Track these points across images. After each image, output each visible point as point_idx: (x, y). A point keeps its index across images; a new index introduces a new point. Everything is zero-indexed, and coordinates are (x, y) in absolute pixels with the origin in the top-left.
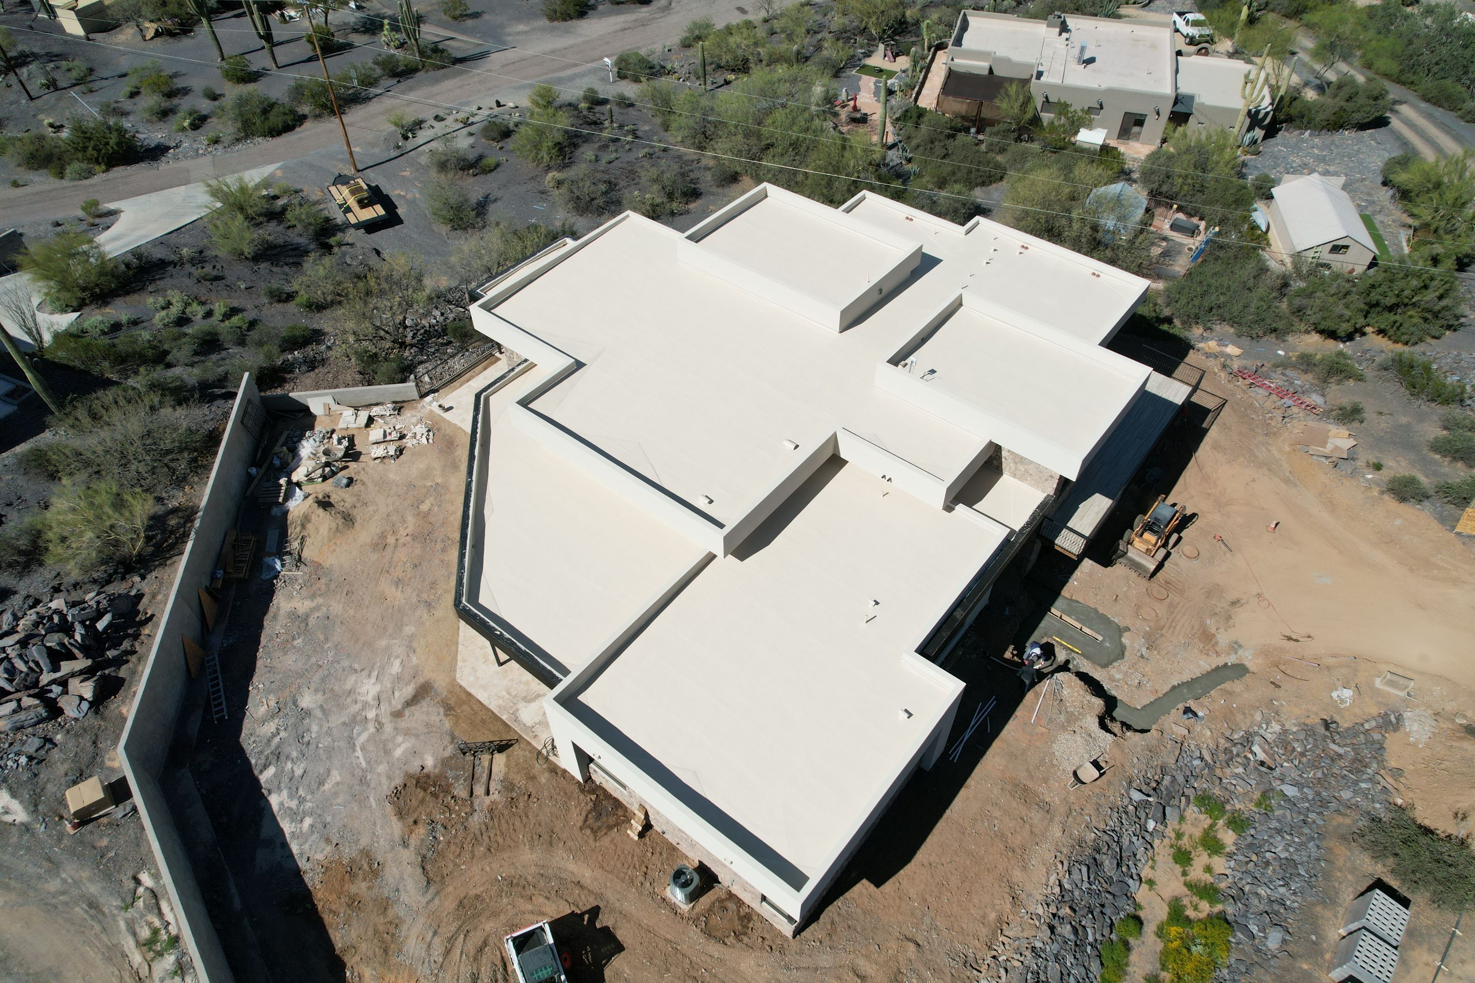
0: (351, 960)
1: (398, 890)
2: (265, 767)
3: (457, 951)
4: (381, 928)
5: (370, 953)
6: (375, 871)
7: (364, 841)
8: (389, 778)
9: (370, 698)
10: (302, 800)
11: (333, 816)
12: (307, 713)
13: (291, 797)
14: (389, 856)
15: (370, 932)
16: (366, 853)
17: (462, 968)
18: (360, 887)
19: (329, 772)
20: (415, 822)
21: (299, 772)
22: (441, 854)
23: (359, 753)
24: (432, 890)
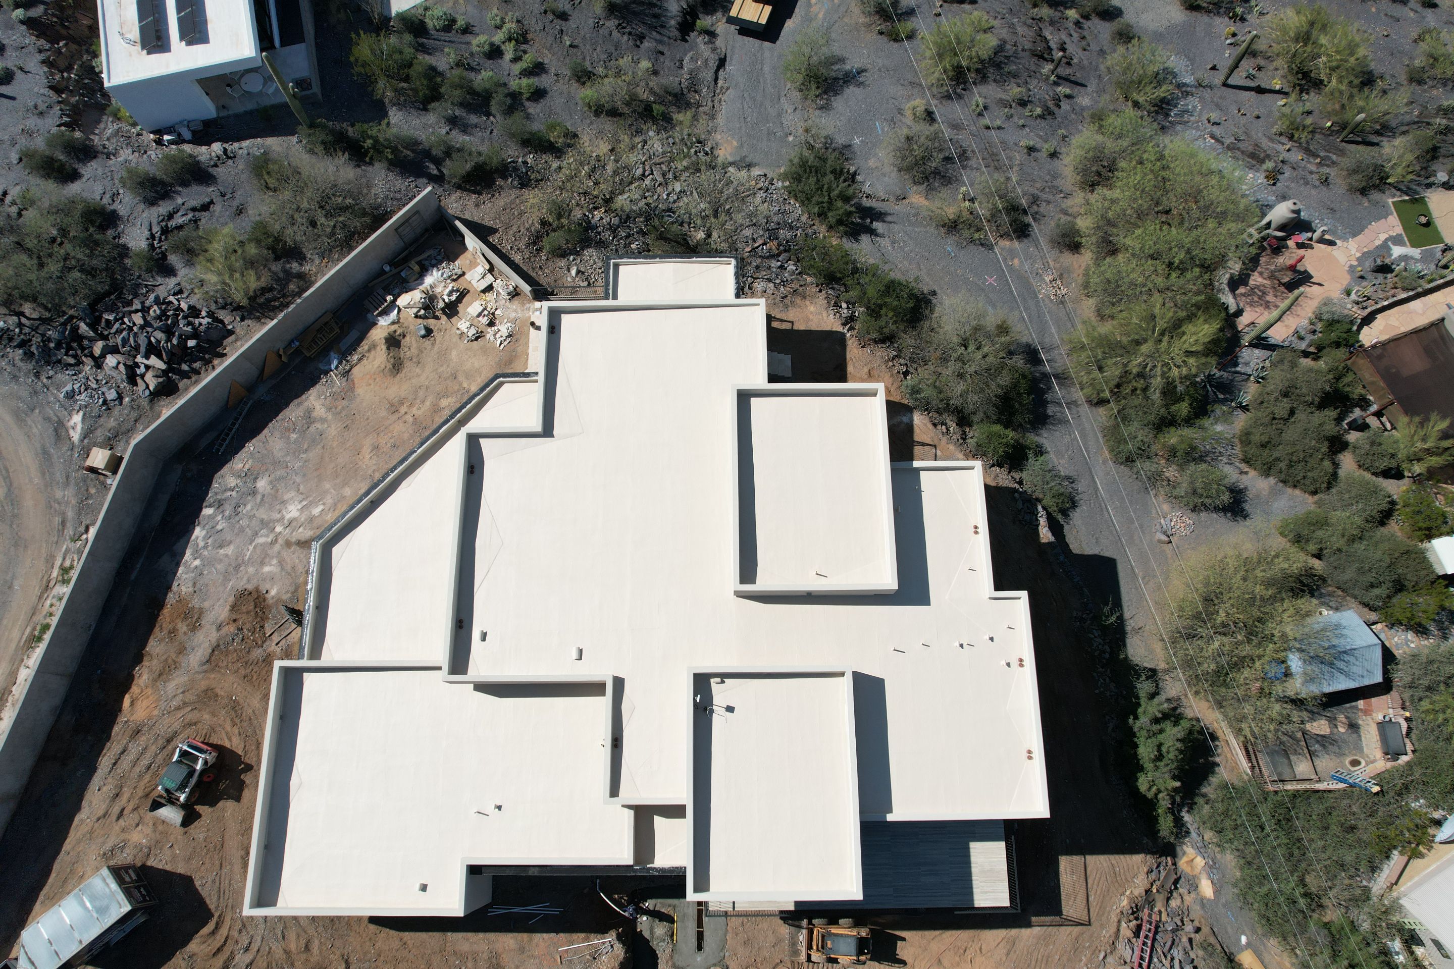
0: (146, 663)
1: (193, 649)
2: (210, 506)
3: (180, 714)
4: (170, 661)
5: (154, 669)
6: (195, 627)
7: (206, 605)
8: (248, 581)
9: (288, 516)
10: (205, 547)
11: (209, 572)
12: (254, 492)
13: (204, 538)
14: (208, 626)
15: (164, 658)
16: (201, 612)
17: (176, 724)
18: (182, 627)
19: (230, 542)
20: (235, 621)
21: (219, 527)
22: (227, 653)
23: (251, 548)
24: (205, 667)
